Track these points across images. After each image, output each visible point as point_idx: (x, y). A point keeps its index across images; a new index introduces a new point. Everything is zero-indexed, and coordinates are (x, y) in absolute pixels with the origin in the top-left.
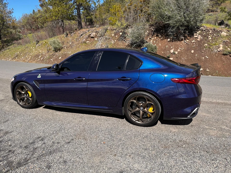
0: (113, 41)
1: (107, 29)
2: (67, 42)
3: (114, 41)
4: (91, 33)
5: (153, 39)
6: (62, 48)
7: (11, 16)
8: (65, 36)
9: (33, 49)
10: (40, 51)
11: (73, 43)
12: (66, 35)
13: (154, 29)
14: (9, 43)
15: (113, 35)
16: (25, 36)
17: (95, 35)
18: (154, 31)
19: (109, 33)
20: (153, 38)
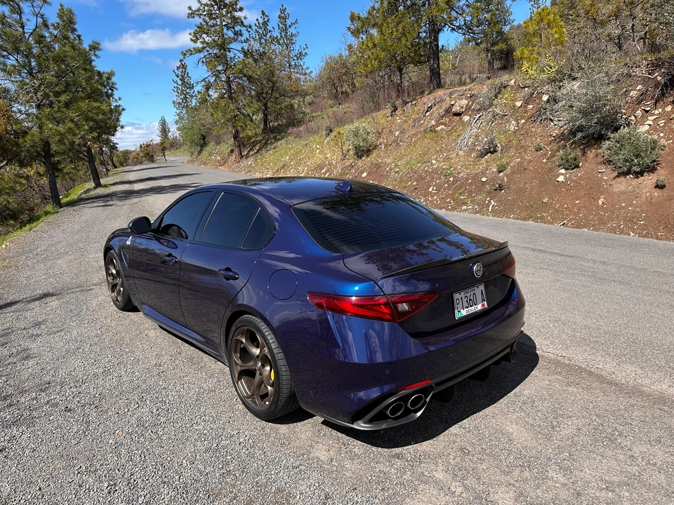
0: (513, 122)
1: (505, 87)
2: (390, 131)
3: (518, 124)
4: (456, 102)
5: (657, 112)
6: (376, 147)
7: (302, 63)
8: (389, 114)
9: (318, 149)
10: (328, 156)
11: (402, 132)
12: (392, 112)
13: (663, 75)
14: (280, 132)
15: (518, 104)
16: (319, 113)
17: (465, 106)
18: (666, 83)
19: (506, 98)
20: (660, 110)
